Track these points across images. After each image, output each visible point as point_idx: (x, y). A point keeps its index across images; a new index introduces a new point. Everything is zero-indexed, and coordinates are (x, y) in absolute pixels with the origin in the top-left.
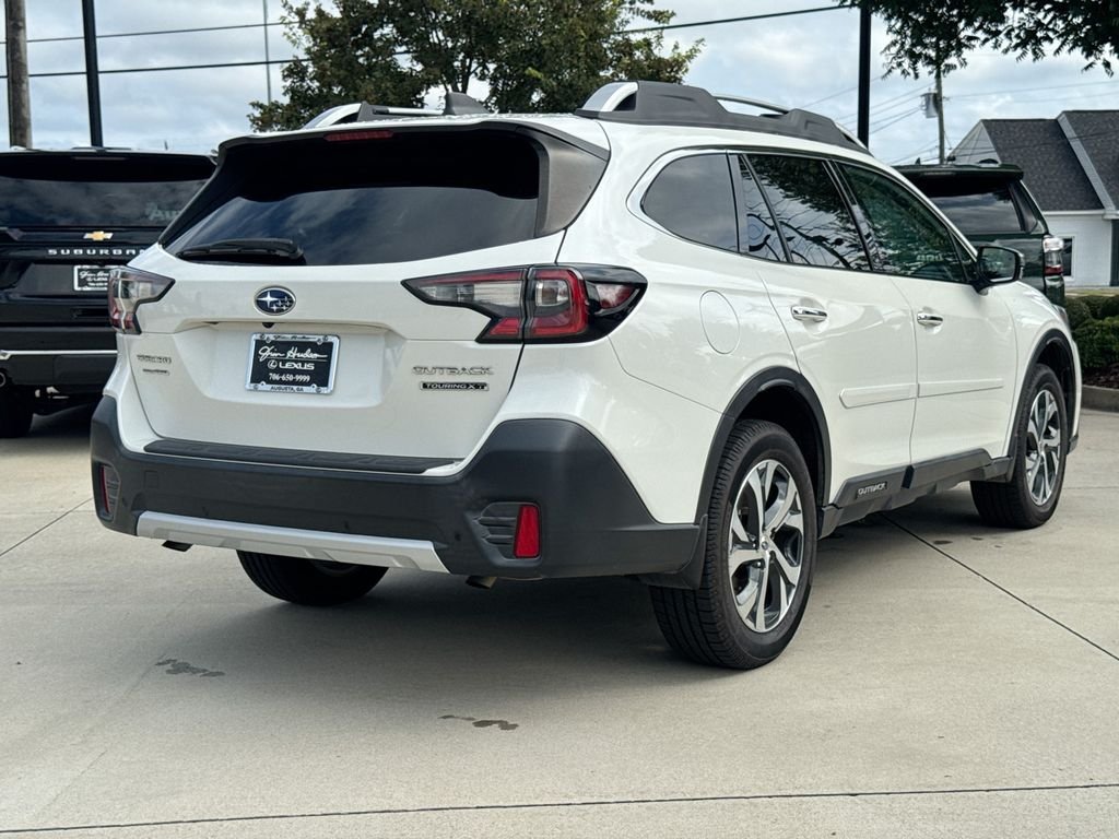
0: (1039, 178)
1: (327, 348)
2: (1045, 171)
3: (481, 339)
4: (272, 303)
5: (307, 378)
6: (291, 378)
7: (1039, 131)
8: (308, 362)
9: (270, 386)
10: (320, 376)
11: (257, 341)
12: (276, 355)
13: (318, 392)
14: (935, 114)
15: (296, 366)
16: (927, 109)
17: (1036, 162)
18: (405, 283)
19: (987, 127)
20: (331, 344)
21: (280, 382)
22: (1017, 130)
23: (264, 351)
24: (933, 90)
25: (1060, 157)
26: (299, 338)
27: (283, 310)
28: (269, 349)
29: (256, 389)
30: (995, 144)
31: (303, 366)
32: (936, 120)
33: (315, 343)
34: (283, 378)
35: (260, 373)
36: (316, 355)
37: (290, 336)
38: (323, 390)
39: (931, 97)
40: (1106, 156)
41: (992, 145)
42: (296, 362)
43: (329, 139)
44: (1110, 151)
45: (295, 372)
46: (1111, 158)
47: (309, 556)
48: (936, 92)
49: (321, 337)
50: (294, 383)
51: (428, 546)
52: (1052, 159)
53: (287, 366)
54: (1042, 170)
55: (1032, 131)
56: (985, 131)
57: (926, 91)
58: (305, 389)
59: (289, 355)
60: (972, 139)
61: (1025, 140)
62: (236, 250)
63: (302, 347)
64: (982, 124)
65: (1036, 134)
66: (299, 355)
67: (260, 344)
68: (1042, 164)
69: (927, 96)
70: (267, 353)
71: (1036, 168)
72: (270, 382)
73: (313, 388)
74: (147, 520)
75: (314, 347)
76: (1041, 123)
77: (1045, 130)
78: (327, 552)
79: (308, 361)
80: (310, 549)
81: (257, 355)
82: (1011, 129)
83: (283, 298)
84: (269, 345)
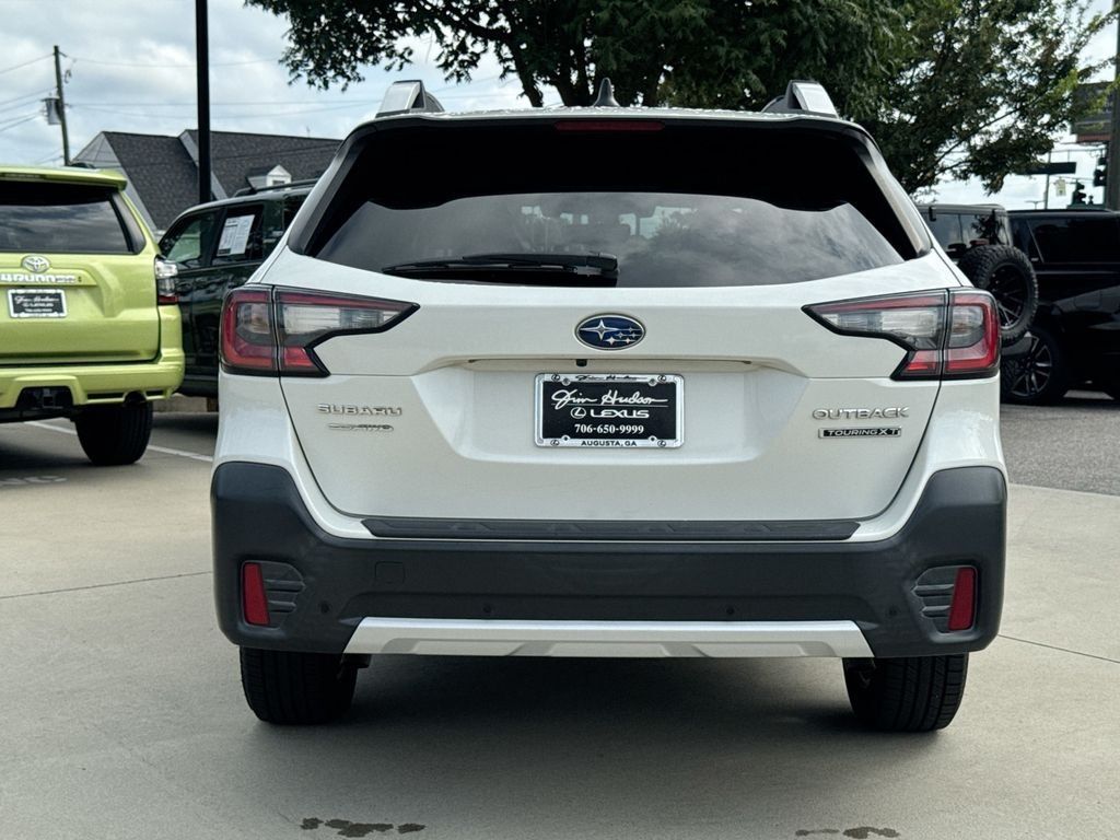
0: (169, 197)
1: (668, 391)
2: (173, 190)
3: (896, 376)
4: (608, 335)
5: (641, 429)
6: (612, 429)
7: (162, 147)
8: (638, 409)
9: (578, 442)
10: (661, 425)
11: (546, 384)
12: (583, 400)
13: (663, 447)
14: (58, 121)
15: (618, 414)
16: (49, 116)
17: (163, 180)
18: (807, 310)
19: (109, 140)
20: (673, 386)
21: (595, 435)
22: (140, 145)
23: (562, 395)
24: (55, 96)
25: (187, 176)
26: (620, 378)
27: (626, 344)
28: (569, 394)
29: (555, 446)
30: (118, 157)
31: (630, 413)
32: (58, 128)
33: (646, 384)
34: (600, 430)
35: (557, 425)
36: (650, 400)
37: (605, 376)
38: (669, 443)
39: (53, 103)
40: (233, 178)
41: (116, 158)
42: (619, 409)
43: (559, 127)
44: (236, 174)
45: (617, 422)
46: (237, 180)
47: (666, 654)
48: (58, 97)
49: (656, 377)
50: (618, 435)
51: (850, 627)
52: (179, 178)
53: (603, 414)
54: (171, 188)
55: (155, 148)
56: (106, 142)
57: (46, 96)
58: (639, 443)
59: (604, 400)
60: (92, 150)
61: (149, 156)
62: (506, 265)
63: (626, 389)
64: (103, 136)
65: (160, 150)
66: (621, 400)
67: (550, 388)
68: (170, 183)
69: (48, 100)
70: (567, 398)
71: (164, 186)
72: (575, 435)
73: (653, 442)
74: (370, 629)
75: (645, 389)
76: (164, 140)
77: (169, 146)
78: (696, 645)
79: (638, 407)
80: (667, 644)
81: (548, 403)
82: (134, 143)
83: (625, 329)
84: (569, 388)
